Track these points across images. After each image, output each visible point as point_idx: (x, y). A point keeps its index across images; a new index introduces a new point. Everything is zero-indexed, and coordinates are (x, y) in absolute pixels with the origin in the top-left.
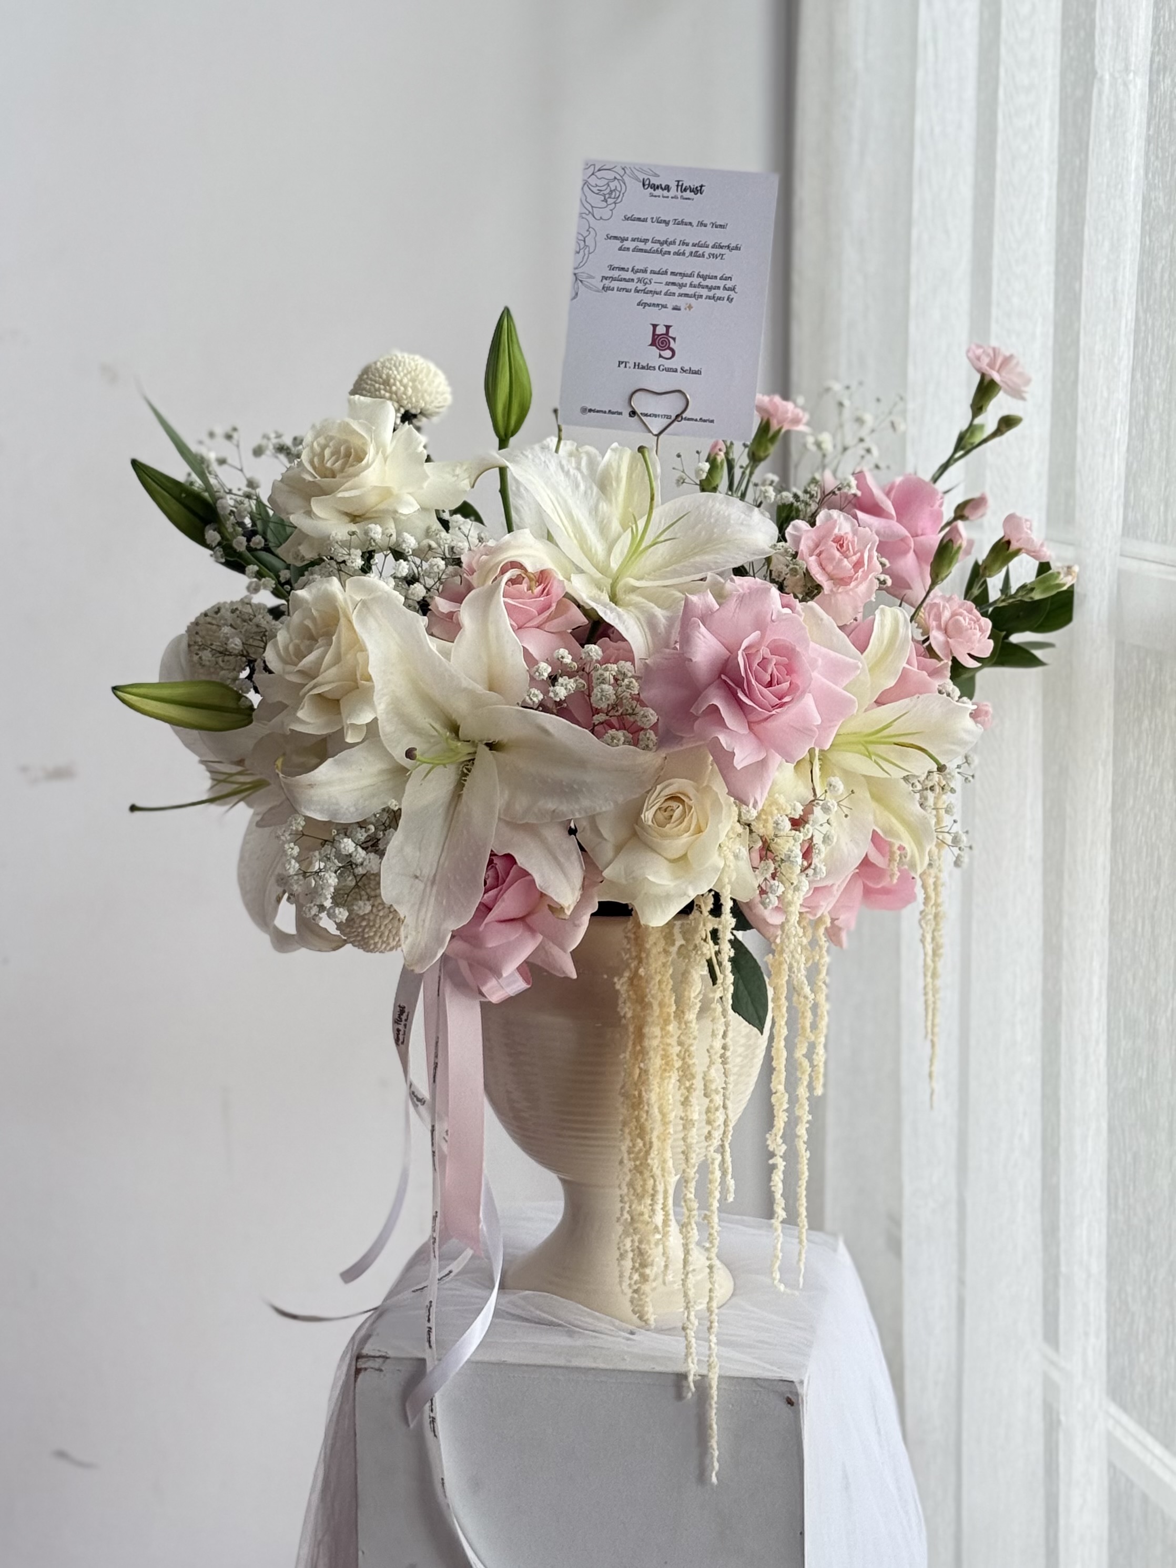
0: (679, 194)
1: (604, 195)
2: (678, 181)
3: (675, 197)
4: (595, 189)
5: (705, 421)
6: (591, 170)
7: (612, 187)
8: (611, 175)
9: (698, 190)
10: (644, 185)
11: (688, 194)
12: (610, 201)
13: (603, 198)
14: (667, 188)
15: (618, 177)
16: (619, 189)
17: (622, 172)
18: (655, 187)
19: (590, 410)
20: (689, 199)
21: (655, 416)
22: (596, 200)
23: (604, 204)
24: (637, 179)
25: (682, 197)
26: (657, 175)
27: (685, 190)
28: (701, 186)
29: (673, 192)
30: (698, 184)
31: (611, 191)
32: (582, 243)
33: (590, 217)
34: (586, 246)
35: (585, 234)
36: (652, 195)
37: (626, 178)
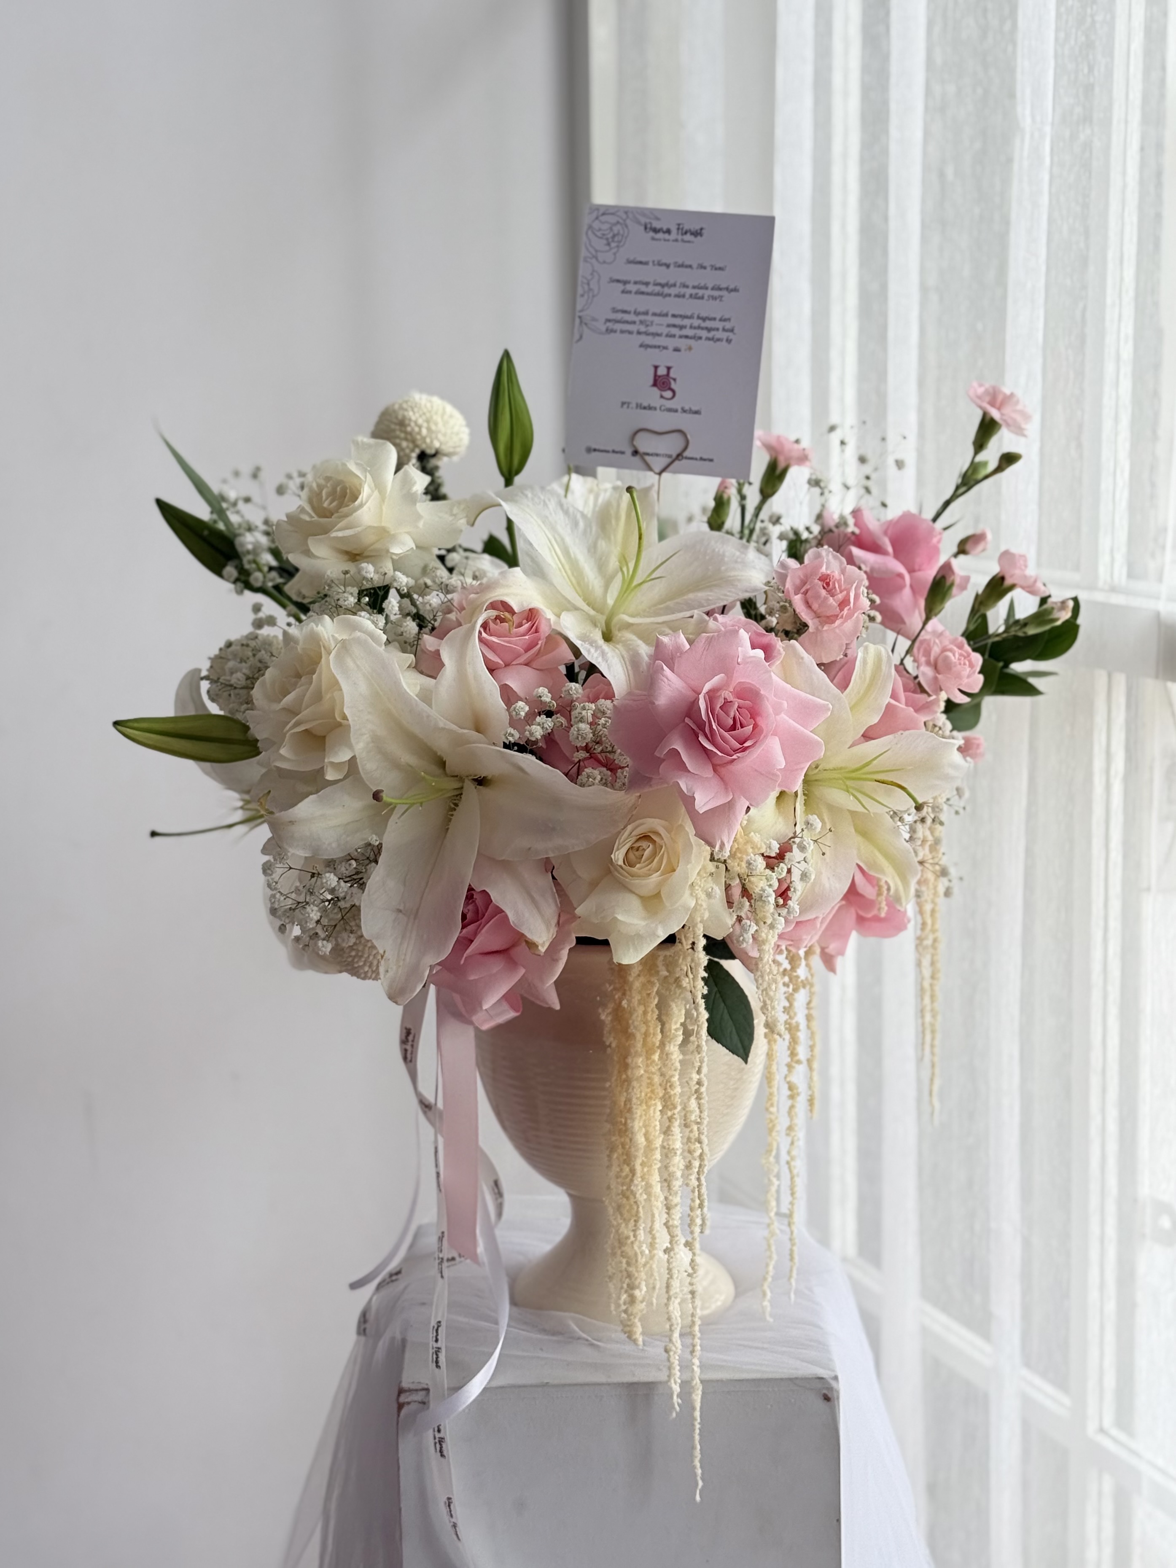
0: (680, 237)
1: (607, 239)
2: (679, 225)
3: (676, 240)
4: (599, 234)
5: (705, 460)
6: (595, 215)
7: (616, 229)
8: (612, 219)
9: (698, 233)
10: (646, 228)
11: (688, 237)
12: (613, 245)
13: (605, 242)
14: (668, 231)
15: (621, 221)
16: (621, 232)
17: (624, 216)
18: (656, 231)
19: (595, 450)
20: (689, 242)
21: (657, 455)
22: (600, 244)
23: (607, 248)
24: (639, 223)
25: (683, 241)
26: (657, 219)
27: (686, 233)
28: (701, 229)
29: (674, 235)
30: (698, 227)
31: (614, 236)
32: (586, 287)
33: (594, 261)
34: (590, 290)
35: (589, 277)
36: (653, 239)
37: (628, 222)
